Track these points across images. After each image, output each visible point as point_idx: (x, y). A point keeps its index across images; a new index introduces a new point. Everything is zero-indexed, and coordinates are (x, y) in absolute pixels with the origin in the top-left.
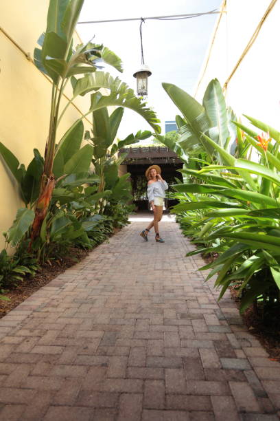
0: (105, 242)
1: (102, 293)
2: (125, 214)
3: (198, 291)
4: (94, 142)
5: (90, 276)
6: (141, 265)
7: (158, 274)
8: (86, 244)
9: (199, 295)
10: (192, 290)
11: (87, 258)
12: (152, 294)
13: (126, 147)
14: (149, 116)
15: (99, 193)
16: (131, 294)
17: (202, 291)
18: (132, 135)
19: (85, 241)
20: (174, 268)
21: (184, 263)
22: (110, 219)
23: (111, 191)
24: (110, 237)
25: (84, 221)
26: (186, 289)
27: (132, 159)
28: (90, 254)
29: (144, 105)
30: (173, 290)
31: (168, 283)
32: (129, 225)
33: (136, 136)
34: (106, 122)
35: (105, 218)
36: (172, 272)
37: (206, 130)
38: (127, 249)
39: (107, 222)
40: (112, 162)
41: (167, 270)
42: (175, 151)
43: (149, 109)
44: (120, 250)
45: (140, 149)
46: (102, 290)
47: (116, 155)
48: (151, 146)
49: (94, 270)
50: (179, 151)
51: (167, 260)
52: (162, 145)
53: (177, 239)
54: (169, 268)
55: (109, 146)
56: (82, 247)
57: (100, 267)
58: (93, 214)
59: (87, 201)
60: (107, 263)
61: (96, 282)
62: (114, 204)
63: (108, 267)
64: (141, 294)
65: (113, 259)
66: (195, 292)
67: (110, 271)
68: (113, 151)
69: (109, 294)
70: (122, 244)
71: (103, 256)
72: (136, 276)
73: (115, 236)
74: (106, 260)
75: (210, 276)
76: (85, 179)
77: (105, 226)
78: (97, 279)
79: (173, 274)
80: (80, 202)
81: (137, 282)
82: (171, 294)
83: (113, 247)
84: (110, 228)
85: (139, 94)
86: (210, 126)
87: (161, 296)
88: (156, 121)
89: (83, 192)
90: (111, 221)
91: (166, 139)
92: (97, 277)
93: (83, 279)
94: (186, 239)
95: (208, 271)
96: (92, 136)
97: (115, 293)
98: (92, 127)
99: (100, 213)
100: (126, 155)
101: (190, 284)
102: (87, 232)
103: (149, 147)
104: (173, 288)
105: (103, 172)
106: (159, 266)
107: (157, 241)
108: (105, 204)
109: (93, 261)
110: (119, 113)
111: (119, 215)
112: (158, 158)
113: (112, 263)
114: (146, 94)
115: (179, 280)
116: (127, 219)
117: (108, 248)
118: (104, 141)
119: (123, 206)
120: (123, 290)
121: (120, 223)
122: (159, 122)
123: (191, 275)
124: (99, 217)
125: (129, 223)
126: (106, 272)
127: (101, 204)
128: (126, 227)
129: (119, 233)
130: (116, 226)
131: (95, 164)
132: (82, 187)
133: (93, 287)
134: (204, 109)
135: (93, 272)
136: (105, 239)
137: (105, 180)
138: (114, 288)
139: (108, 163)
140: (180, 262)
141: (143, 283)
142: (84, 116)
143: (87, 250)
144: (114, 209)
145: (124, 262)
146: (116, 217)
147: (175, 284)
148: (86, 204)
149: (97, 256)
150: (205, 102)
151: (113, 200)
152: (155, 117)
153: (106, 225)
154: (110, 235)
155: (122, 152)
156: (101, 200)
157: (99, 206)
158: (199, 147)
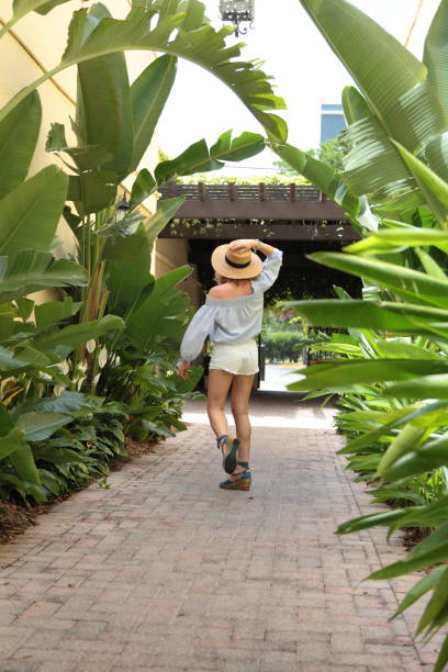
0: (94, 486)
1: (65, 644)
2: (168, 395)
3: (377, 649)
4: (76, 159)
5: (32, 590)
6: (205, 561)
7: (253, 592)
8: (27, 485)
9: (377, 662)
10: (356, 644)
11: (30, 531)
12: (226, 653)
13: (185, 180)
14: (250, 87)
15: (85, 325)
17: (389, 649)
18: (202, 143)
19: (26, 476)
20: (310, 576)
21: (344, 561)
22: (115, 408)
23: (121, 322)
24: (114, 468)
25: (26, 409)
26: (339, 643)
27: (203, 222)
28: (40, 519)
29: (235, 51)
30: (295, 643)
31: (282, 624)
32: (181, 435)
33: (215, 148)
34: (120, 101)
35: (97, 405)
36: (301, 588)
37: (432, 138)
38: (163, 510)
39: (104, 418)
40: (133, 229)
41: (286, 581)
42: (339, 200)
43: (248, 65)
44: (140, 512)
45: (231, 191)
46: (67, 635)
47: (150, 203)
48: (267, 182)
49: (46, 570)
50: (351, 201)
51: (292, 552)
52: (300, 180)
53: (334, 485)
54: (295, 575)
55: (124, 175)
56: (16, 498)
57: (70, 563)
58: (59, 390)
59: (40, 348)
60: (94, 550)
61: (51, 606)
62: (134, 363)
63: (94, 563)
65: (113, 540)
66: (364, 652)
67: (97, 576)
68: (139, 191)
69: (86, 646)
70: (152, 493)
71: (85, 527)
72: (183, 596)
73: (131, 468)
74: (92, 543)
75: (411, 599)
76: (38, 276)
77: (99, 434)
78: (55, 600)
79: (305, 595)
80: (19, 351)
81: (181, 615)
82: (288, 657)
83: (117, 501)
84: (114, 438)
85: (225, 17)
86: (440, 124)
87: (253, 660)
88: (271, 104)
89: (32, 319)
90: (120, 418)
92: (53, 592)
93: (10, 597)
94: (362, 486)
95: (408, 582)
96: (72, 140)
97: (107, 646)
98: (72, 111)
99: (85, 389)
100: (178, 203)
101: (353, 629)
102: (34, 447)
103: (262, 185)
104: (295, 638)
105: (103, 256)
106: (260, 568)
108: (102, 362)
109: (46, 543)
110: (161, 75)
111: (149, 400)
112: (289, 222)
113: (110, 553)
114: (247, 17)
115: (318, 615)
116: (178, 415)
117: (103, 503)
118: (109, 157)
119: (163, 372)
120: (133, 637)
121: (151, 425)
122: (283, 106)
123: (360, 601)
124: (77, 399)
125: (182, 427)
126: (87, 579)
127: (91, 359)
128: (170, 441)
129: (145, 457)
130: (135, 434)
131: (77, 232)
132: (31, 302)
133: (41, 623)
134: (425, 72)
135: (43, 576)
136: (97, 474)
137: (109, 284)
138: (106, 631)
139: (118, 229)
140: (332, 559)
141: (202, 616)
142: (48, 76)
143: (34, 507)
144: (131, 377)
145: (148, 550)
146: (137, 404)
147: (306, 628)
148: (37, 356)
149: (64, 527)
150: (431, 49)
151: (130, 349)
152: (267, 89)
153: (105, 428)
154: (115, 463)
155: (170, 192)
156: (91, 345)
157: (83, 367)
158: (408, 189)
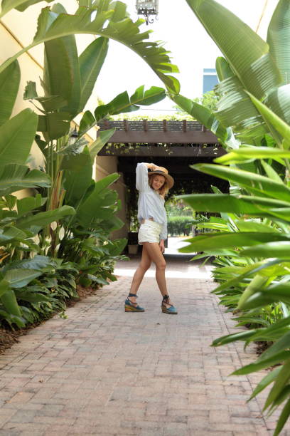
0: (57, 317)
1: (37, 420)
2: (105, 257)
3: (239, 420)
4: (44, 105)
5: (16, 385)
6: (128, 364)
7: (159, 384)
8: (12, 317)
9: (239, 428)
10: (225, 417)
11: (15, 346)
12: (141, 424)
13: (115, 118)
14: (156, 58)
15: (50, 212)
16: (98, 422)
17: (247, 420)
18: (125, 94)
19: (9, 310)
20: (196, 373)
21: (218, 363)
22: (69, 266)
23: (73, 210)
24: (69, 305)
26: (214, 417)
27: (127, 145)
28: (22, 339)
29: (146, 36)
30: (186, 417)
31: (178, 405)
32: (113, 284)
33: (133, 97)
34: (72, 67)
35: (58, 264)
36: (190, 381)
37: (272, 90)
38: (101, 332)
39: (63, 273)
40: (81, 150)
41: (181, 377)
42: (214, 131)
43: (155, 44)
44: (87, 333)
45: (145, 125)
46: (38, 414)
47: (92, 132)
48: (168, 118)
49: (25, 371)
50: (222, 131)
51: (184, 358)
52: (189, 118)
53: (212, 315)
54: (185, 374)
55: (75, 114)
57: (41, 367)
58: (33, 254)
59: (20, 228)
60: (56, 358)
61: (28, 395)
62: (82, 237)
63: (56, 366)
64: (119, 424)
65: (69, 352)
66: (231, 422)
67: (58, 375)
68: (84, 125)
69: (50, 420)
70: (94, 321)
71: (51, 343)
72: (114, 387)
73: (80, 305)
74: (55, 354)
75: (260, 388)
76: (18, 181)
77: (60, 283)
78: (31, 391)
79: (192, 386)
81: (112, 400)
82: (182, 426)
83: (72, 326)
84: (70, 286)
85: (140, 12)
86: (278, 81)
87: (159, 428)
88: (169, 69)
89: (15, 208)
90: (74, 273)
91: (196, 105)
92: (29, 386)
94: (230, 315)
95: (259, 376)
96: (41, 92)
97: (64, 420)
99: (50, 254)
100: (111, 133)
101: (223, 407)
102: (16, 291)
103: (164, 121)
104: (186, 413)
105: (62, 168)
106: (163, 369)
107: (165, 310)
108: (61, 236)
109: (25, 354)
110: (98, 50)
111: (92, 261)
112: (183, 145)
113: (67, 360)
114: (154, 12)
115: (201, 399)
116: (111, 271)
117: (62, 328)
118: (65, 104)
119: (101, 242)
120: (81, 415)
121: (92, 277)
122: (177, 70)
123: (228, 389)
124: (44, 260)
125: (114, 278)
126: (52, 377)
127: (54, 235)
128: (106, 287)
129: (89, 298)
130: (83, 283)
131: (45, 152)
132: (14, 198)
133: (19, 406)
134: (267, 48)
135: (23, 375)
136: (58, 309)
137: (66, 185)
138: (64, 410)
139: (71, 150)
140: (210, 363)
141: (126, 401)
142: (25, 50)
144: (80, 246)
145: (91, 358)
146: (84, 264)
147: (193, 407)
148: (19, 233)
149: (37, 343)
150: (273, 33)
151: (80, 228)
152: (167, 60)
153: (63, 279)
154: (70, 302)
155: (105, 126)
156: (54, 225)
157: (49, 240)
158: (258, 123)
